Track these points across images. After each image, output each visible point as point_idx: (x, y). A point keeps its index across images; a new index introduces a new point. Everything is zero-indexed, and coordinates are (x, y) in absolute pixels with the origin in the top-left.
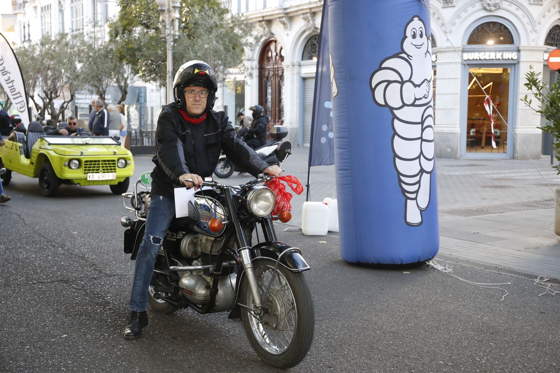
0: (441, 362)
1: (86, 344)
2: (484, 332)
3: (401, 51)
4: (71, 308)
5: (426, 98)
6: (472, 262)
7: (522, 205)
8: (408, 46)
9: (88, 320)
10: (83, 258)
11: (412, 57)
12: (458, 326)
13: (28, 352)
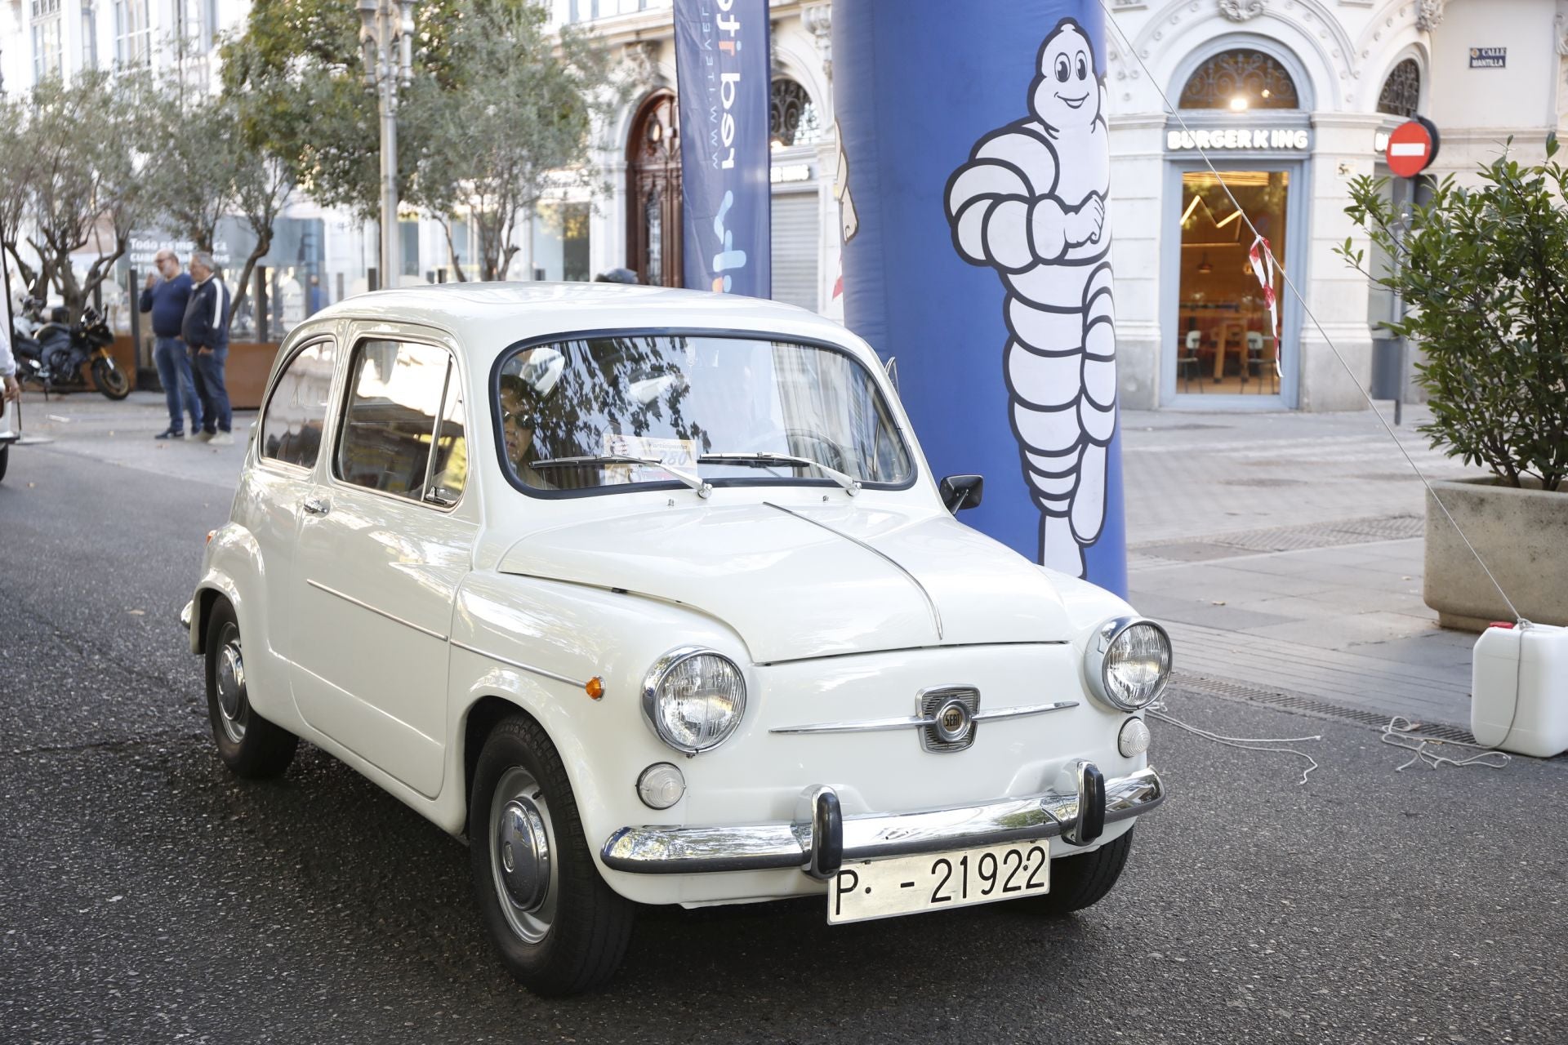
0: (1157, 955)
1: (178, 922)
2: (1263, 872)
3: (1027, 114)
4: (131, 820)
5: (1095, 242)
6: (1214, 683)
7: (1332, 531)
8: (1046, 100)
9: (181, 853)
10: (161, 681)
11: (1057, 131)
12: (1193, 855)
13: (13, 946)
